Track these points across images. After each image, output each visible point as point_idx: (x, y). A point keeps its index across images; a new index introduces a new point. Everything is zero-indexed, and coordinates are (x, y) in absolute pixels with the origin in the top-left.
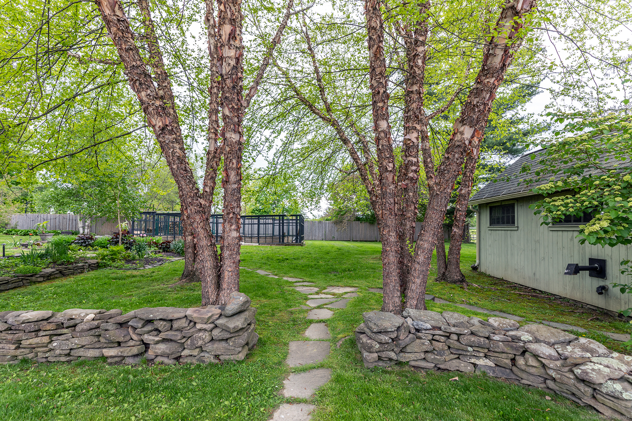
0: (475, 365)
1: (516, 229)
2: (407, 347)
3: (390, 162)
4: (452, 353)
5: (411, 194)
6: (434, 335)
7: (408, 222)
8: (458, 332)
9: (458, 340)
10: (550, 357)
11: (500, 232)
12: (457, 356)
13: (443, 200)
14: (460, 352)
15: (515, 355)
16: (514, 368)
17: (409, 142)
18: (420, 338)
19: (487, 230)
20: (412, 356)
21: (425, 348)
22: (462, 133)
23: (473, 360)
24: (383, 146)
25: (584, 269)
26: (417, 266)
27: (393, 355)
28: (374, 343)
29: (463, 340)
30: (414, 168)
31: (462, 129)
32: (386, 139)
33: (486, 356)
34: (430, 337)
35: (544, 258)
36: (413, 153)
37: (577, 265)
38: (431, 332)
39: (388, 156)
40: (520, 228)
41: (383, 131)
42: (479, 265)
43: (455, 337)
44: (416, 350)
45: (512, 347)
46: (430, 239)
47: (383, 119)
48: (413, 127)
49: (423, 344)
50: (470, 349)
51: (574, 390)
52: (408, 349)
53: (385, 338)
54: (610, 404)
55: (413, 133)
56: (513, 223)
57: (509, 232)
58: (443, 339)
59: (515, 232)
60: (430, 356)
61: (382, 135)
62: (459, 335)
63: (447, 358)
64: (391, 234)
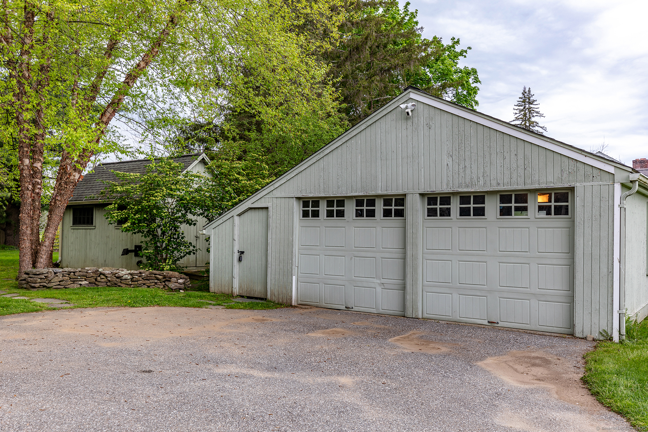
0: (81, 284)
1: (94, 228)
2: (52, 280)
3: (30, 185)
4: (71, 281)
5: (37, 203)
6: (63, 274)
7: (35, 222)
8: (74, 271)
9: (74, 275)
10: (109, 274)
11: (81, 230)
12: (73, 282)
13: (62, 210)
14: (75, 280)
15: (97, 277)
16: (96, 282)
17: (36, 169)
18: (57, 276)
19: (70, 229)
20: (54, 284)
21: (60, 280)
22: (74, 176)
23: (80, 283)
24: (26, 174)
25: (131, 251)
26: (44, 248)
27: (45, 284)
28: (38, 279)
29: (76, 274)
30: (39, 186)
31: (74, 174)
32: (28, 170)
33: (85, 280)
34: (62, 275)
35: (112, 249)
36: (39, 177)
37: (128, 249)
38: (62, 273)
39: (29, 181)
40: (97, 227)
41: (27, 166)
42: (60, 262)
43: (73, 274)
44: (56, 281)
45: (95, 274)
46: (53, 232)
47: (27, 158)
48: (39, 159)
49: (59, 278)
50: (79, 277)
51: (116, 282)
52: (52, 281)
53: (43, 277)
54: (125, 282)
55: (38, 163)
56: (92, 223)
57: (88, 230)
58: (67, 275)
59: (93, 230)
60: (61, 283)
61: (26, 167)
62: (74, 272)
63: (69, 283)
64: (28, 229)
